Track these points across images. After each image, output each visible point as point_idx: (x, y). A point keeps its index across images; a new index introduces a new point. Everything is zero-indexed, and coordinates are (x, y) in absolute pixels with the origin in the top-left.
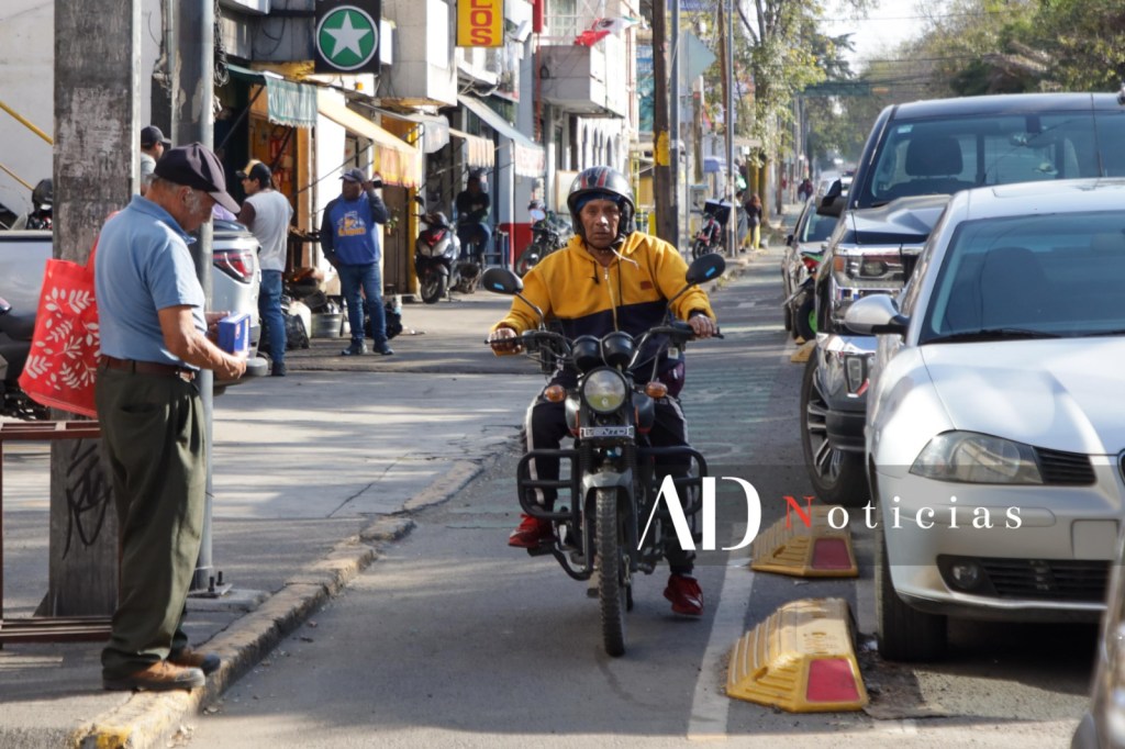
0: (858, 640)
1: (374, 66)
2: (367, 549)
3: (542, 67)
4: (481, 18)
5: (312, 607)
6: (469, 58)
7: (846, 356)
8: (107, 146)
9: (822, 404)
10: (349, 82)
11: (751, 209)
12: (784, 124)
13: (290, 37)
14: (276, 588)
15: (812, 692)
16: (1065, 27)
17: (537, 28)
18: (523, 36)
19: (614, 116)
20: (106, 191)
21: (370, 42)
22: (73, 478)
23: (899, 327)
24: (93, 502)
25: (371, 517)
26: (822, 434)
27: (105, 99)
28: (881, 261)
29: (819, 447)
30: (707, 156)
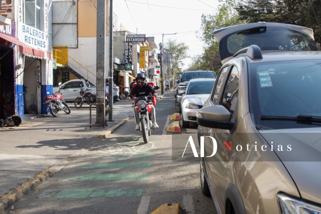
0: (180, 126)
1: (131, 70)
2: (130, 118)
3: (149, 71)
4: (143, 65)
5: (124, 123)
6: (142, 69)
7: (180, 98)
8: (102, 75)
9: (177, 103)
10: (129, 71)
11: (171, 86)
12: (175, 77)
13: (123, 67)
14: (120, 122)
15: (175, 130)
16: (203, 67)
17: (149, 66)
18: (147, 67)
19: (157, 76)
20: (102, 80)
21: (131, 67)
22: (98, 110)
23: (184, 93)
24: (101, 112)
25: (130, 115)
26: (177, 106)
27: (102, 70)
28: (183, 88)
29: (177, 107)
30: (167, 80)
